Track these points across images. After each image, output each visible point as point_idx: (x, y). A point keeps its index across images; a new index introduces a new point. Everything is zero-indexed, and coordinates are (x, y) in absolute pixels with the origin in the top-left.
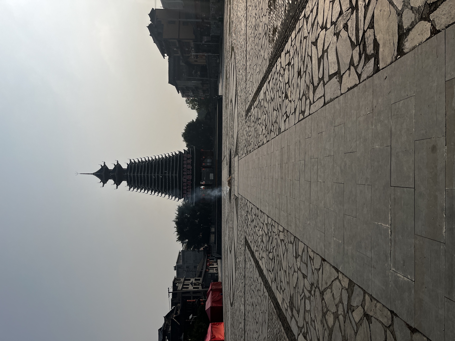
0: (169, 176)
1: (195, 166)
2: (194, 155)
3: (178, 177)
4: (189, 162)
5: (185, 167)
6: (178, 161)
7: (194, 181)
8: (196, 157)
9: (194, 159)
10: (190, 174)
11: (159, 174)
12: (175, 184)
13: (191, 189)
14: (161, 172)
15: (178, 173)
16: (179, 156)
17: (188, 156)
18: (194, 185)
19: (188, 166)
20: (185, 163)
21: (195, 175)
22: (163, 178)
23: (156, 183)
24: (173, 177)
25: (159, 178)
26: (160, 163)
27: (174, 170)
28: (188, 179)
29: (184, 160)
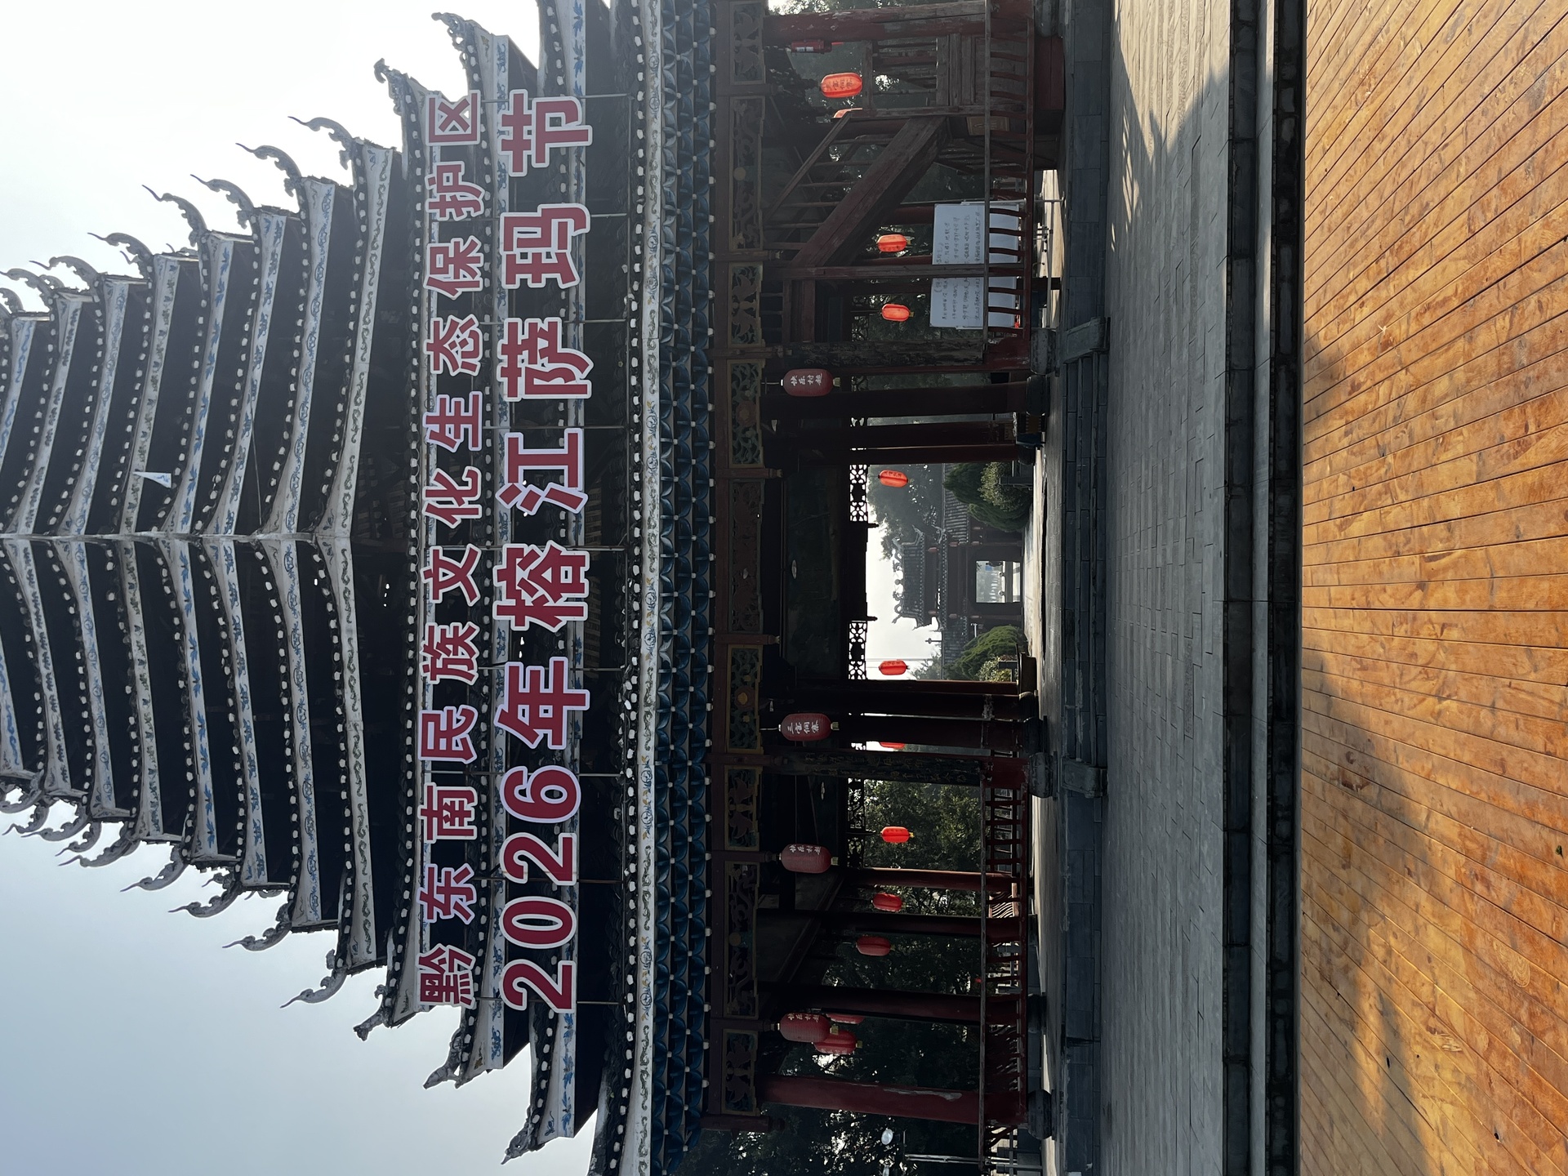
1: (664, 332)
2: (643, 86)
3: (342, 586)
4: (543, 250)
5: (465, 365)
6: (368, 277)
7: (638, 661)
8: (671, 142)
9: (642, 181)
10: (565, 524)
11: (63, 525)
12: (306, 707)
13: (568, 841)
14: (93, 483)
15: (345, 504)
16: (382, 180)
17: (518, 133)
18: (648, 749)
19: (526, 353)
20: (449, 277)
21: (656, 531)
22: (130, 607)
23: (45, 685)
24: (271, 572)
25: (74, 602)
26: (103, 335)
27: (297, 436)
28: (528, 619)
29: (448, 211)
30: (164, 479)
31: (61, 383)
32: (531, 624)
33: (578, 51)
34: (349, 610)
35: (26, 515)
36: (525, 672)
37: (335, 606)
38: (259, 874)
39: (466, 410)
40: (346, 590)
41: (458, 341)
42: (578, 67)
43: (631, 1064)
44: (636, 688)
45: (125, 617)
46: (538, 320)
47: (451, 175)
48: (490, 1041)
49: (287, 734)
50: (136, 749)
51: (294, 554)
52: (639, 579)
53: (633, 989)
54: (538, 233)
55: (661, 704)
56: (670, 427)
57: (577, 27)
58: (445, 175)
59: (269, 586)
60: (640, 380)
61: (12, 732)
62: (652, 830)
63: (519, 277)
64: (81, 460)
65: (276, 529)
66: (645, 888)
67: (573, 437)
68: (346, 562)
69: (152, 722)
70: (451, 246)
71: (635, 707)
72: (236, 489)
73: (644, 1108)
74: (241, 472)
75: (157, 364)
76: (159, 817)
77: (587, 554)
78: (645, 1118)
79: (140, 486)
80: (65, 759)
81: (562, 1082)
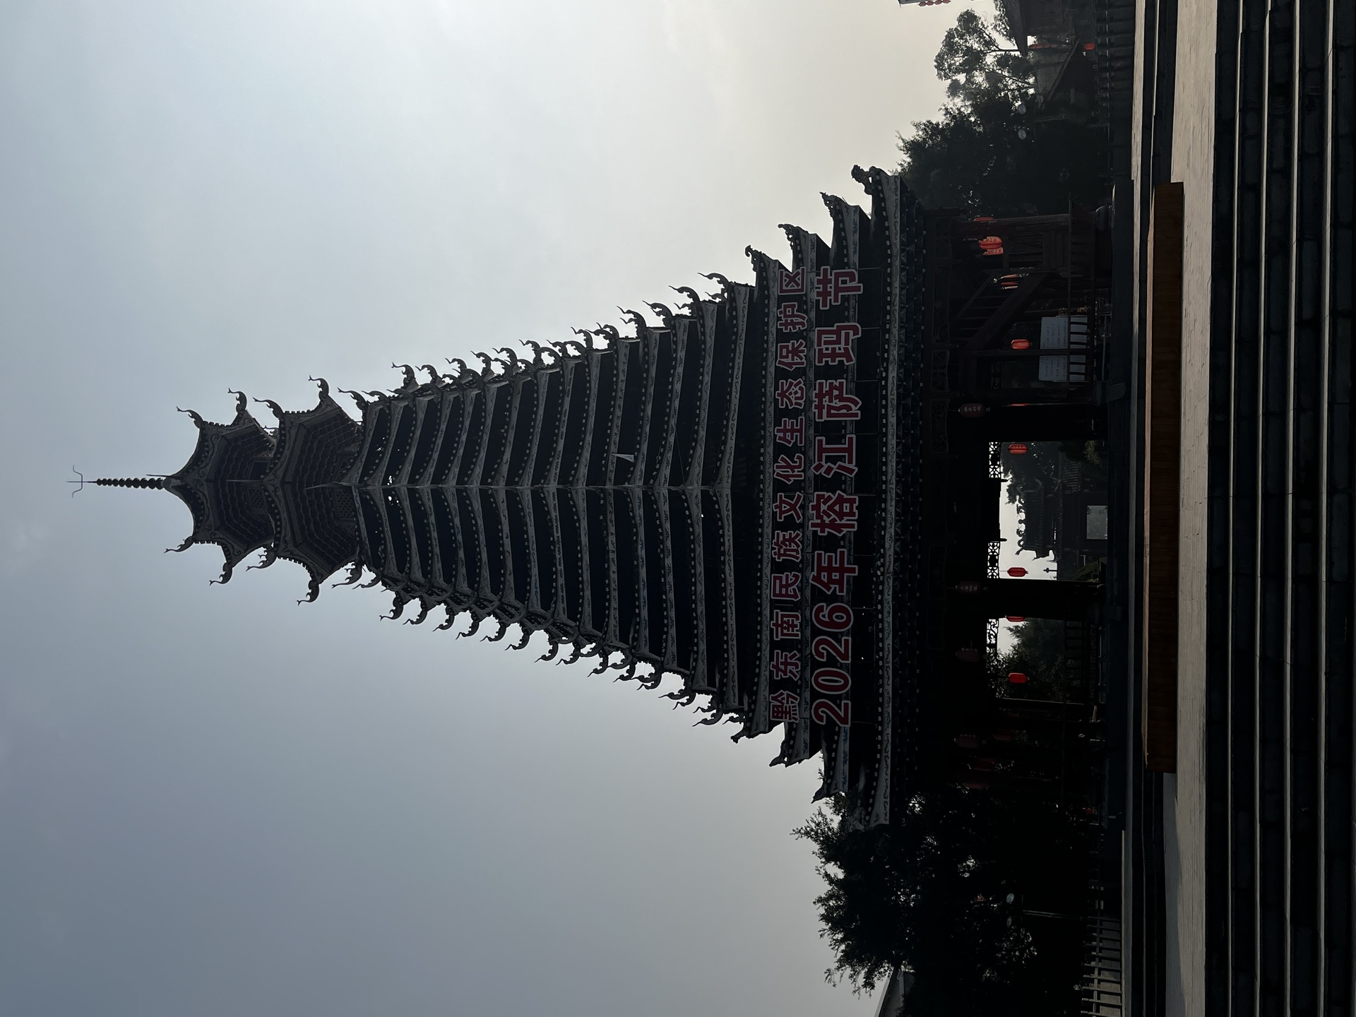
0: (649, 501)
1: (898, 387)
2: (890, 265)
3: (726, 513)
4: (837, 346)
5: (796, 404)
6: (737, 354)
7: (884, 551)
8: (904, 292)
9: (889, 312)
10: (845, 482)
11: (575, 481)
12: (703, 575)
13: (847, 641)
14: (588, 459)
15: (728, 471)
16: (744, 304)
17: (825, 288)
18: (889, 595)
19: (827, 397)
20: (789, 360)
21: (894, 486)
22: (609, 523)
23: (558, 564)
24: (688, 505)
25: (579, 520)
26: (589, 382)
27: (700, 437)
28: (827, 530)
29: (789, 327)
30: (629, 458)
31: (567, 406)
32: (828, 532)
33: (855, 244)
34: (729, 525)
35: (553, 475)
36: (825, 556)
37: (722, 523)
38: (673, 662)
39: (797, 426)
40: (728, 515)
41: (793, 392)
42: (855, 252)
43: (880, 751)
44: (883, 565)
45: (606, 528)
46: (834, 381)
47: (790, 309)
48: (802, 746)
49: (693, 588)
50: (608, 597)
51: (700, 496)
52: (885, 510)
53: (881, 714)
54: (834, 337)
55: (895, 572)
56: (901, 434)
57: (855, 232)
58: (788, 309)
59: (687, 512)
60: (886, 411)
61: (536, 588)
62: (891, 635)
63: (824, 359)
64: (582, 447)
65: (691, 484)
66: (887, 665)
67: (851, 439)
68: (728, 501)
69: (616, 583)
70: (790, 345)
71: (883, 574)
72: (668, 463)
73: (887, 775)
74: (670, 454)
75: (620, 398)
76: (618, 633)
77: (857, 498)
78: (887, 779)
79: (615, 461)
80: (565, 602)
81: (842, 764)
